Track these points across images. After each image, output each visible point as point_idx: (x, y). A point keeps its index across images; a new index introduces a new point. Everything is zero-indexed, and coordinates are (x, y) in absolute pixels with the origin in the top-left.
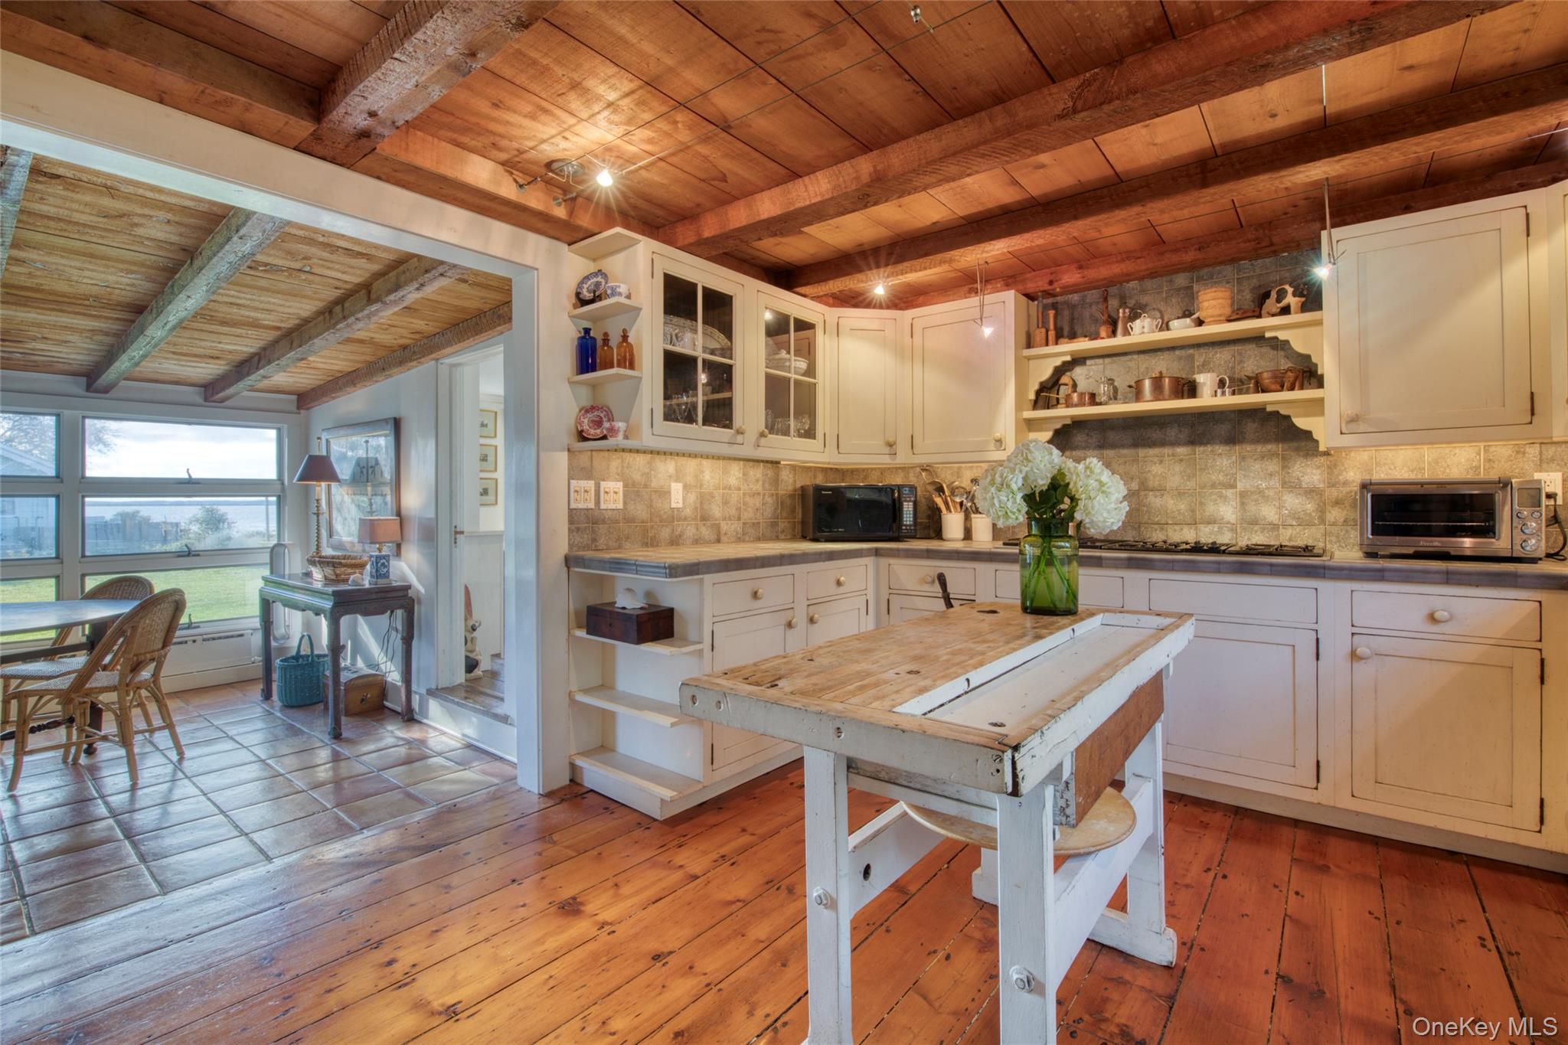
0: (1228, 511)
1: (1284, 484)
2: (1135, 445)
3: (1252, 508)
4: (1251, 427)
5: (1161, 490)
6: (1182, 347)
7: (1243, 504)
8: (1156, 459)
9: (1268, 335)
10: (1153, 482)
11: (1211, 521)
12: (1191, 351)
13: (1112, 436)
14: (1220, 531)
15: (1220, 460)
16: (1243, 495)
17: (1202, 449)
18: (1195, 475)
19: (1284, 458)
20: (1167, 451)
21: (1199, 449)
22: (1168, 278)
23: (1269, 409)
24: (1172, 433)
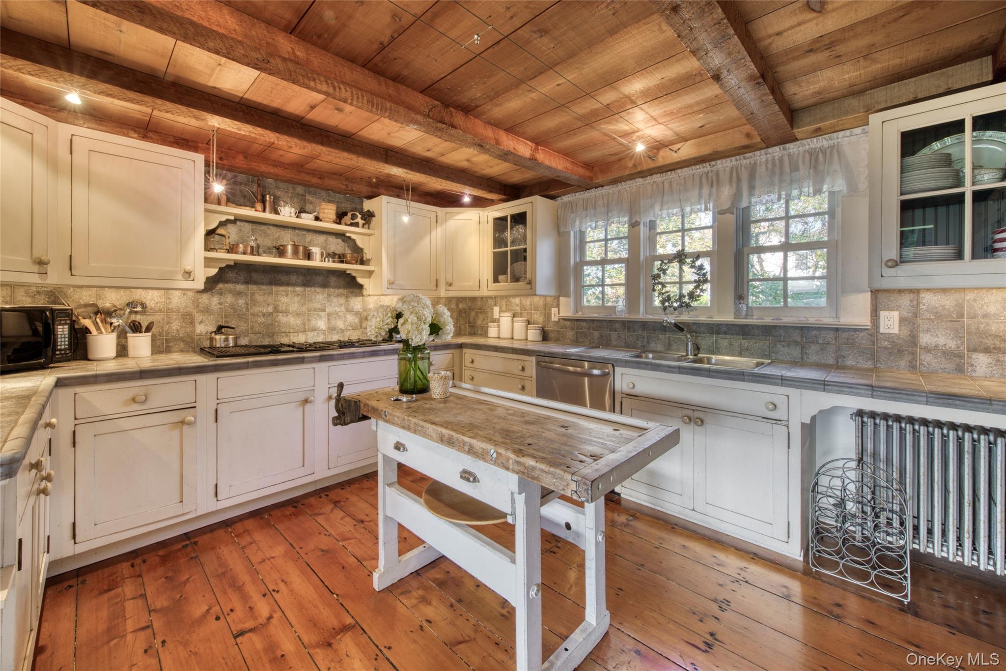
0: (322, 324)
1: (347, 310)
2: (271, 283)
3: (333, 322)
4: (333, 280)
5: (286, 312)
6: (300, 229)
7: (329, 319)
8: (284, 293)
9: (348, 235)
10: (282, 307)
11: (314, 330)
12: (304, 232)
13: (255, 276)
14: (318, 336)
15: (318, 296)
16: (329, 315)
17: (309, 289)
18: (305, 304)
19: (347, 297)
20: (290, 289)
21: (308, 289)
22: (293, 186)
23: (348, 272)
24: (293, 278)
